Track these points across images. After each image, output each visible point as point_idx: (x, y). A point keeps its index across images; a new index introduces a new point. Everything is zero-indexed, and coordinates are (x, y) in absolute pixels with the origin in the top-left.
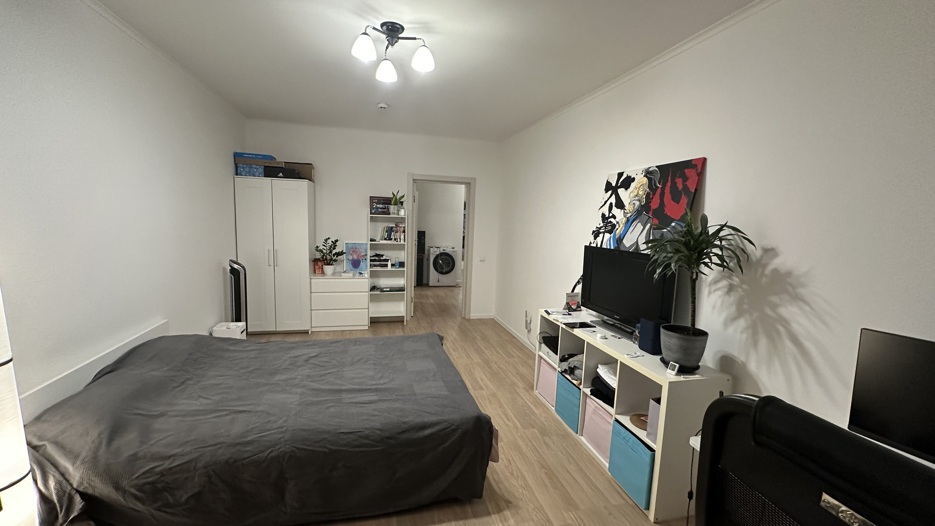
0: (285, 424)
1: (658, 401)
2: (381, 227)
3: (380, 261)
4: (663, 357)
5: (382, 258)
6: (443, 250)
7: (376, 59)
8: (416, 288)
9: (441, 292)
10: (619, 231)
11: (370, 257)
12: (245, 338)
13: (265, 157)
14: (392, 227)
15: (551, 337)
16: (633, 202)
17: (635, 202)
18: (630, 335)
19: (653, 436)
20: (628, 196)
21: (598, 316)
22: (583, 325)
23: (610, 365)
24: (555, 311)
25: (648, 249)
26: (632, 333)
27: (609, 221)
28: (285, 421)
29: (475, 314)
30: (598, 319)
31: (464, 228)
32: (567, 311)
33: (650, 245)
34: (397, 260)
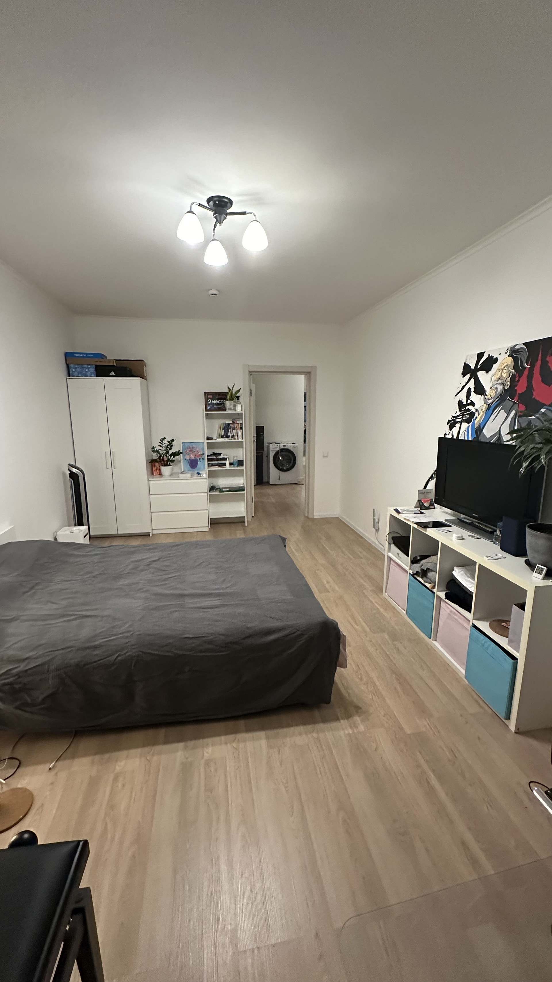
0: (131, 629)
1: (522, 607)
2: (217, 424)
3: (218, 460)
4: (528, 559)
5: (219, 457)
6: (284, 446)
7: (204, 240)
8: (255, 487)
9: (282, 490)
10: (478, 419)
11: (208, 456)
12: (88, 543)
13: (96, 355)
14: (229, 424)
15: (402, 537)
16: (495, 386)
17: (498, 386)
18: (490, 535)
19: (516, 644)
20: (490, 379)
21: (454, 514)
22: (437, 525)
23: (467, 567)
24: (405, 509)
25: (513, 440)
26: (492, 532)
27: (466, 409)
28: (130, 626)
29: (318, 513)
30: (453, 518)
31: (305, 421)
32: (419, 509)
33: (514, 435)
34: (235, 458)
